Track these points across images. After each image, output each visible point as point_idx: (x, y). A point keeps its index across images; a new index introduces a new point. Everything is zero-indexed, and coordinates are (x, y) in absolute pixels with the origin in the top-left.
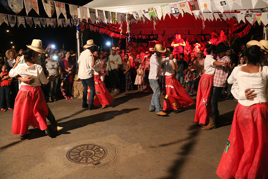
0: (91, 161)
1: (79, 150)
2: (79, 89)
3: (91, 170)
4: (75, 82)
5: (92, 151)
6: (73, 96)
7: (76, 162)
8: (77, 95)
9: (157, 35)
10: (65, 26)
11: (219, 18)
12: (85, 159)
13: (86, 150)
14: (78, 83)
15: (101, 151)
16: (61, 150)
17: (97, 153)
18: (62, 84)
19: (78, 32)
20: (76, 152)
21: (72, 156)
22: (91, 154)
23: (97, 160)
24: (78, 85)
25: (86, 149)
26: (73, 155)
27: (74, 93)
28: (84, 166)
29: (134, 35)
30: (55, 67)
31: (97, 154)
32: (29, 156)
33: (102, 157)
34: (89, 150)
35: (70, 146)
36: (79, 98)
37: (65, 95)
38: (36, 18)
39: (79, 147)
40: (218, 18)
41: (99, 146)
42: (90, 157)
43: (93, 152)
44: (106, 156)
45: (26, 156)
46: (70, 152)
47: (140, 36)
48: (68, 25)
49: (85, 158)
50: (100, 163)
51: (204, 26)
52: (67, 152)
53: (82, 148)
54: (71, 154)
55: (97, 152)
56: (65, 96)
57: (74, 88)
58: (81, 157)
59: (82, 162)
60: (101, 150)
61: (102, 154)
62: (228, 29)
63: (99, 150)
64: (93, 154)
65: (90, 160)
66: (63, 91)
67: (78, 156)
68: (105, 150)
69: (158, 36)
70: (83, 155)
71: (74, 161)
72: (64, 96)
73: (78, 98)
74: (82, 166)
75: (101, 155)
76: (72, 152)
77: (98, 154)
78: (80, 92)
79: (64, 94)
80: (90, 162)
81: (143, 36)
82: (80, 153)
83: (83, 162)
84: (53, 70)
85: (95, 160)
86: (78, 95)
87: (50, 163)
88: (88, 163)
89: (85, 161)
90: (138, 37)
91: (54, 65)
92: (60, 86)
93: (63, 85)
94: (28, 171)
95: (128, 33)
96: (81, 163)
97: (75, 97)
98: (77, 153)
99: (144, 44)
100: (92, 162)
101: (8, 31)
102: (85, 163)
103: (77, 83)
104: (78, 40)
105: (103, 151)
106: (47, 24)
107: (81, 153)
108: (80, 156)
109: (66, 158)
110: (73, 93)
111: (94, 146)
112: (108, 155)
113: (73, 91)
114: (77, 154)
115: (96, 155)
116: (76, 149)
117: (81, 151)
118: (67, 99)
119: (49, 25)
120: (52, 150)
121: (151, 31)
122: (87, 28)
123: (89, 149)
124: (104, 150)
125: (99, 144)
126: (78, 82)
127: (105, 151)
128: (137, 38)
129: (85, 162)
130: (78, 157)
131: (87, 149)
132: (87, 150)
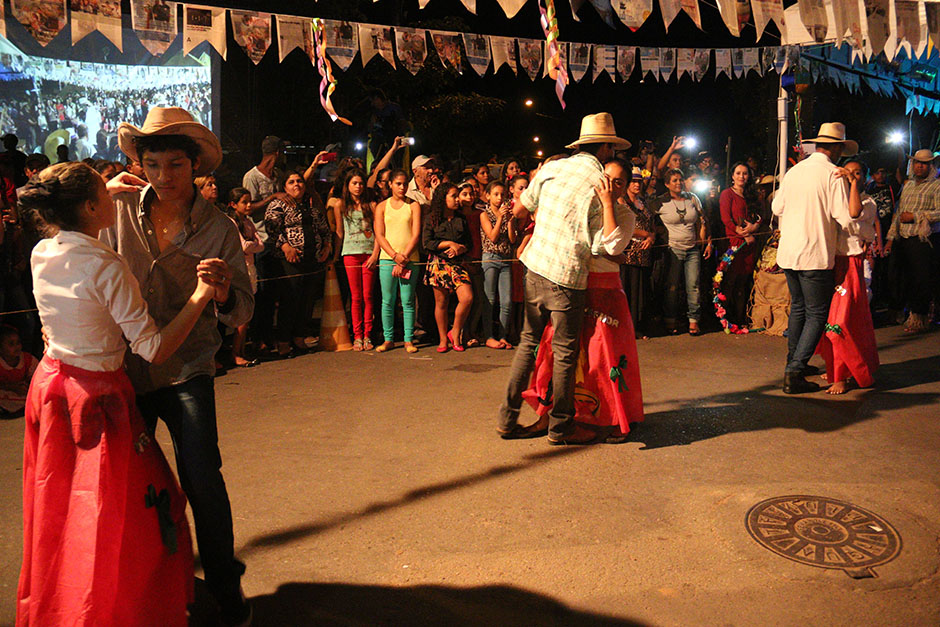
0: (838, 562)
1: (790, 513)
2: (773, 301)
3: (839, 593)
4: (762, 275)
5: (841, 526)
6: (748, 322)
7: (780, 550)
8: (765, 321)
10: (738, 74)
12: (814, 547)
13: (814, 516)
14: (774, 281)
15: (875, 532)
16: (725, 501)
17: (859, 535)
18: (718, 277)
19: (784, 94)
20: (778, 518)
21: (764, 526)
22: (838, 535)
23: (863, 564)
24: (772, 286)
25: (816, 513)
26: (770, 526)
27: (753, 314)
28: (813, 571)
30: (686, 218)
31: (858, 539)
32: (619, 499)
33: (883, 557)
34: (828, 518)
35: (758, 494)
36: (771, 331)
37: (725, 317)
38: (651, 51)
39: (790, 503)
41: (866, 514)
42: (834, 546)
43: (845, 531)
44: (898, 554)
45: (608, 497)
46: (756, 512)
48: (752, 72)
49: (813, 543)
50: (872, 577)
52: (747, 511)
53: (801, 507)
54: (763, 520)
55: (860, 532)
56: (722, 321)
57: (756, 295)
58: (798, 537)
59: (803, 555)
60: (878, 529)
61: (879, 544)
63: (867, 526)
64: (842, 535)
65: (832, 556)
66: (720, 301)
67: (787, 532)
68: (894, 533)
70: (807, 532)
71: (774, 547)
72: (719, 319)
73: (766, 333)
74: (803, 572)
75: (874, 546)
76: (766, 515)
77: (864, 541)
78: (776, 312)
79: (721, 312)
80: (835, 564)
82: (796, 525)
83: (809, 557)
84: (682, 227)
85: (855, 560)
86: (768, 320)
87: (690, 536)
88: (828, 566)
89: (814, 555)
91: (684, 211)
92: (712, 281)
93: (721, 282)
94: (618, 546)
96: (798, 557)
97: (755, 328)
98: (784, 520)
100: (841, 565)
101: (529, 103)
102: (815, 562)
103: (767, 278)
104: (783, 126)
105: (885, 536)
106: (679, 68)
107: (799, 525)
108: (794, 534)
109: (745, 531)
110: (750, 314)
111: (849, 508)
112: (908, 552)
113: (750, 305)
114: (785, 524)
115: (856, 543)
116: (779, 507)
117: (796, 519)
118: (727, 331)
119: (686, 71)
120: (692, 494)
122: (816, 78)
123: (828, 515)
124: (886, 531)
125: (868, 507)
126: (773, 277)
127: (891, 537)
129: (813, 557)
130: (787, 536)
131: (819, 516)
132: (822, 520)
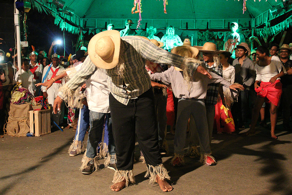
2: (19, 119)
4: (12, 106)
8: (15, 130)
14: (18, 108)
19: (17, 11)
24: (18, 111)
27: (8, 127)
29: (95, 30)
36: (19, 134)
57: (9, 117)
62: (250, 22)
73: (16, 136)
78: (21, 124)
86: (17, 129)
103: (15, 107)
110: (6, 127)
126: (18, 106)
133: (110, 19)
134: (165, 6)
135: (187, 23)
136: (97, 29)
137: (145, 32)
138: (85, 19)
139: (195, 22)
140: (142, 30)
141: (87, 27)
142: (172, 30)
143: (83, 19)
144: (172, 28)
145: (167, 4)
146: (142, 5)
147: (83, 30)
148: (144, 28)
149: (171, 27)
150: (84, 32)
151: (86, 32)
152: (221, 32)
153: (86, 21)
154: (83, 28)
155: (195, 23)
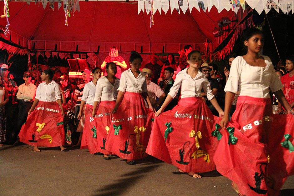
9: (86, 53)
11: (177, 8)
29: (44, 52)
40: (175, 9)
47: (55, 54)
51: (153, 21)
69: (88, 54)
81: (60, 54)
90: (51, 56)
95: (6, 17)
99: (62, 67)
121: (75, 46)
128: (48, 57)
133: (61, 42)
134: (66, 18)
135: (142, 47)
136: (46, 51)
137: (97, 55)
138: (34, 41)
139: (150, 45)
140: (94, 53)
141: (36, 49)
142: (115, 51)
143: (31, 41)
144: (115, 49)
145: (69, 16)
146: (9, 9)
147: (31, 52)
148: (97, 52)
149: (114, 47)
150: (33, 54)
151: (34, 54)
152: (178, 57)
153: (35, 44)
154: (31, 50)
155: (150, 47)
